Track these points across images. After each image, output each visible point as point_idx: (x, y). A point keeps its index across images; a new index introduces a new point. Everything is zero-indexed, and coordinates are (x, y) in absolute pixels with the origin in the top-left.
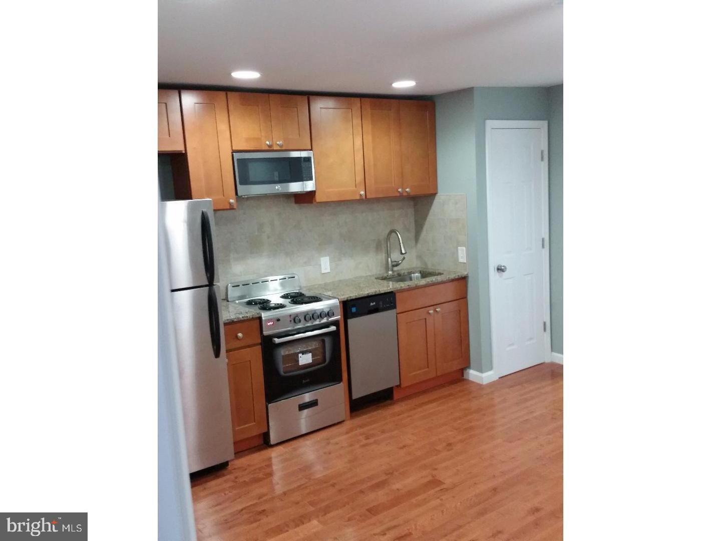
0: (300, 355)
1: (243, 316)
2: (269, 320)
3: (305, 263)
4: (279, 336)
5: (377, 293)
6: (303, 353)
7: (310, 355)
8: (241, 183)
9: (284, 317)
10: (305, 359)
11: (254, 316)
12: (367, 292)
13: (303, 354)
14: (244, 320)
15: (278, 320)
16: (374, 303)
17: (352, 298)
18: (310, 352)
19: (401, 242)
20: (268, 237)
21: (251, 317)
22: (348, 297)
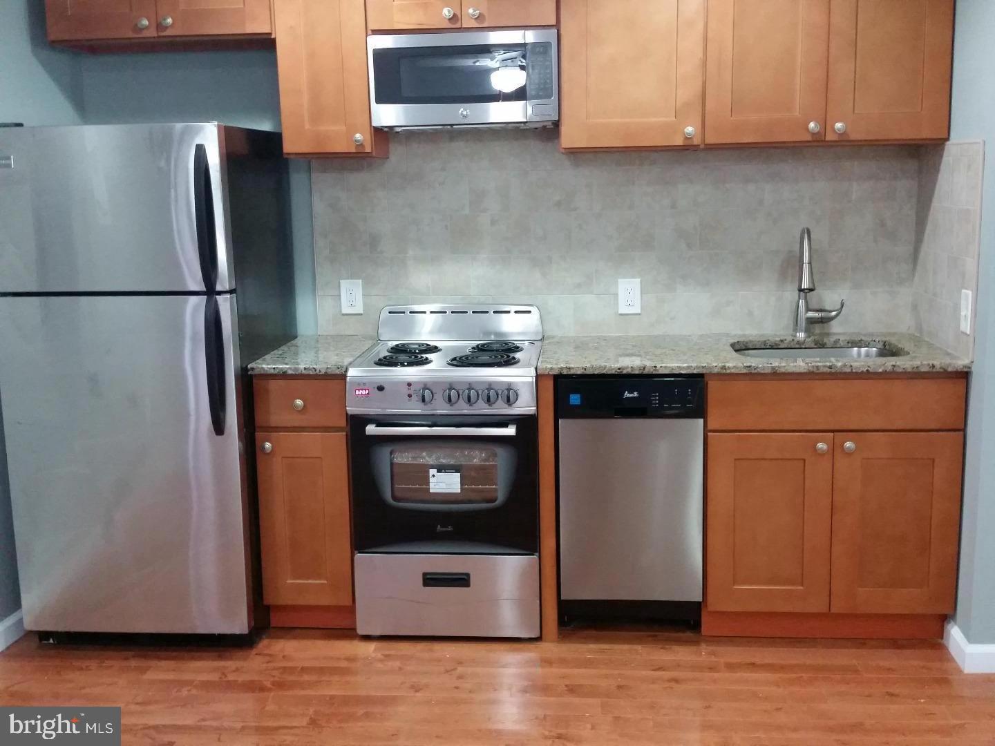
0: (433, 472)
1: (307, 366)
2: (361, 385)
3: (579, 286)
4: (381, 421)
5: (646, 372)
6: (441, 469)
7: (456, 477)
8: (378, 101)
9: (396, 384)
10: (445, 483)
11: (329, 371)
12: (618, 365)
13: (439, 471)
14: (309, 375)
15: (381, 388)
16: (636, 394)
17: (572, 372)
18: (457, 471)
19: (806, 259)
20: (493, 222)
21: (323, 372)
22: (562, 368)
